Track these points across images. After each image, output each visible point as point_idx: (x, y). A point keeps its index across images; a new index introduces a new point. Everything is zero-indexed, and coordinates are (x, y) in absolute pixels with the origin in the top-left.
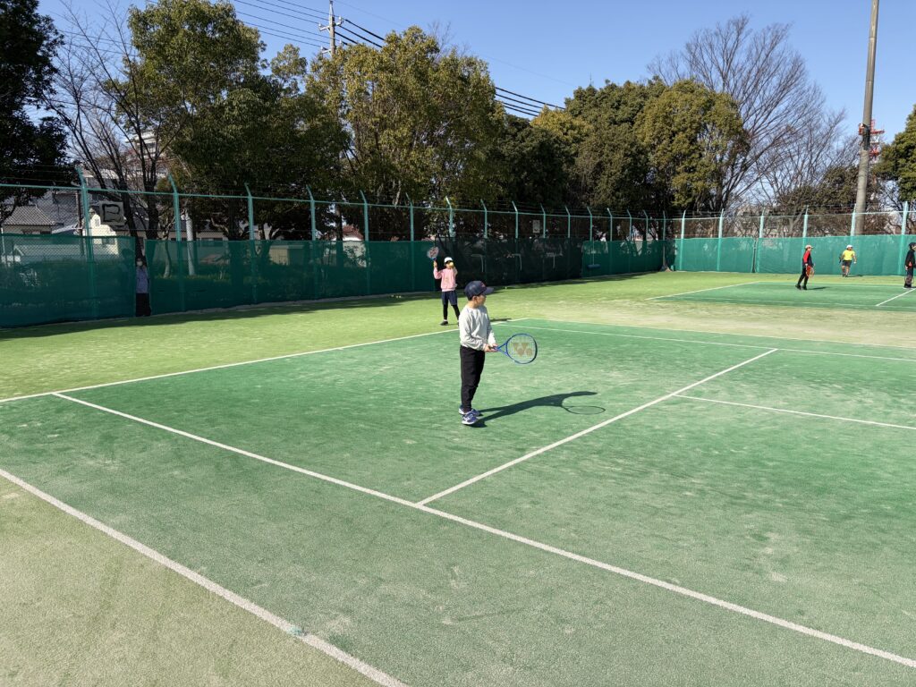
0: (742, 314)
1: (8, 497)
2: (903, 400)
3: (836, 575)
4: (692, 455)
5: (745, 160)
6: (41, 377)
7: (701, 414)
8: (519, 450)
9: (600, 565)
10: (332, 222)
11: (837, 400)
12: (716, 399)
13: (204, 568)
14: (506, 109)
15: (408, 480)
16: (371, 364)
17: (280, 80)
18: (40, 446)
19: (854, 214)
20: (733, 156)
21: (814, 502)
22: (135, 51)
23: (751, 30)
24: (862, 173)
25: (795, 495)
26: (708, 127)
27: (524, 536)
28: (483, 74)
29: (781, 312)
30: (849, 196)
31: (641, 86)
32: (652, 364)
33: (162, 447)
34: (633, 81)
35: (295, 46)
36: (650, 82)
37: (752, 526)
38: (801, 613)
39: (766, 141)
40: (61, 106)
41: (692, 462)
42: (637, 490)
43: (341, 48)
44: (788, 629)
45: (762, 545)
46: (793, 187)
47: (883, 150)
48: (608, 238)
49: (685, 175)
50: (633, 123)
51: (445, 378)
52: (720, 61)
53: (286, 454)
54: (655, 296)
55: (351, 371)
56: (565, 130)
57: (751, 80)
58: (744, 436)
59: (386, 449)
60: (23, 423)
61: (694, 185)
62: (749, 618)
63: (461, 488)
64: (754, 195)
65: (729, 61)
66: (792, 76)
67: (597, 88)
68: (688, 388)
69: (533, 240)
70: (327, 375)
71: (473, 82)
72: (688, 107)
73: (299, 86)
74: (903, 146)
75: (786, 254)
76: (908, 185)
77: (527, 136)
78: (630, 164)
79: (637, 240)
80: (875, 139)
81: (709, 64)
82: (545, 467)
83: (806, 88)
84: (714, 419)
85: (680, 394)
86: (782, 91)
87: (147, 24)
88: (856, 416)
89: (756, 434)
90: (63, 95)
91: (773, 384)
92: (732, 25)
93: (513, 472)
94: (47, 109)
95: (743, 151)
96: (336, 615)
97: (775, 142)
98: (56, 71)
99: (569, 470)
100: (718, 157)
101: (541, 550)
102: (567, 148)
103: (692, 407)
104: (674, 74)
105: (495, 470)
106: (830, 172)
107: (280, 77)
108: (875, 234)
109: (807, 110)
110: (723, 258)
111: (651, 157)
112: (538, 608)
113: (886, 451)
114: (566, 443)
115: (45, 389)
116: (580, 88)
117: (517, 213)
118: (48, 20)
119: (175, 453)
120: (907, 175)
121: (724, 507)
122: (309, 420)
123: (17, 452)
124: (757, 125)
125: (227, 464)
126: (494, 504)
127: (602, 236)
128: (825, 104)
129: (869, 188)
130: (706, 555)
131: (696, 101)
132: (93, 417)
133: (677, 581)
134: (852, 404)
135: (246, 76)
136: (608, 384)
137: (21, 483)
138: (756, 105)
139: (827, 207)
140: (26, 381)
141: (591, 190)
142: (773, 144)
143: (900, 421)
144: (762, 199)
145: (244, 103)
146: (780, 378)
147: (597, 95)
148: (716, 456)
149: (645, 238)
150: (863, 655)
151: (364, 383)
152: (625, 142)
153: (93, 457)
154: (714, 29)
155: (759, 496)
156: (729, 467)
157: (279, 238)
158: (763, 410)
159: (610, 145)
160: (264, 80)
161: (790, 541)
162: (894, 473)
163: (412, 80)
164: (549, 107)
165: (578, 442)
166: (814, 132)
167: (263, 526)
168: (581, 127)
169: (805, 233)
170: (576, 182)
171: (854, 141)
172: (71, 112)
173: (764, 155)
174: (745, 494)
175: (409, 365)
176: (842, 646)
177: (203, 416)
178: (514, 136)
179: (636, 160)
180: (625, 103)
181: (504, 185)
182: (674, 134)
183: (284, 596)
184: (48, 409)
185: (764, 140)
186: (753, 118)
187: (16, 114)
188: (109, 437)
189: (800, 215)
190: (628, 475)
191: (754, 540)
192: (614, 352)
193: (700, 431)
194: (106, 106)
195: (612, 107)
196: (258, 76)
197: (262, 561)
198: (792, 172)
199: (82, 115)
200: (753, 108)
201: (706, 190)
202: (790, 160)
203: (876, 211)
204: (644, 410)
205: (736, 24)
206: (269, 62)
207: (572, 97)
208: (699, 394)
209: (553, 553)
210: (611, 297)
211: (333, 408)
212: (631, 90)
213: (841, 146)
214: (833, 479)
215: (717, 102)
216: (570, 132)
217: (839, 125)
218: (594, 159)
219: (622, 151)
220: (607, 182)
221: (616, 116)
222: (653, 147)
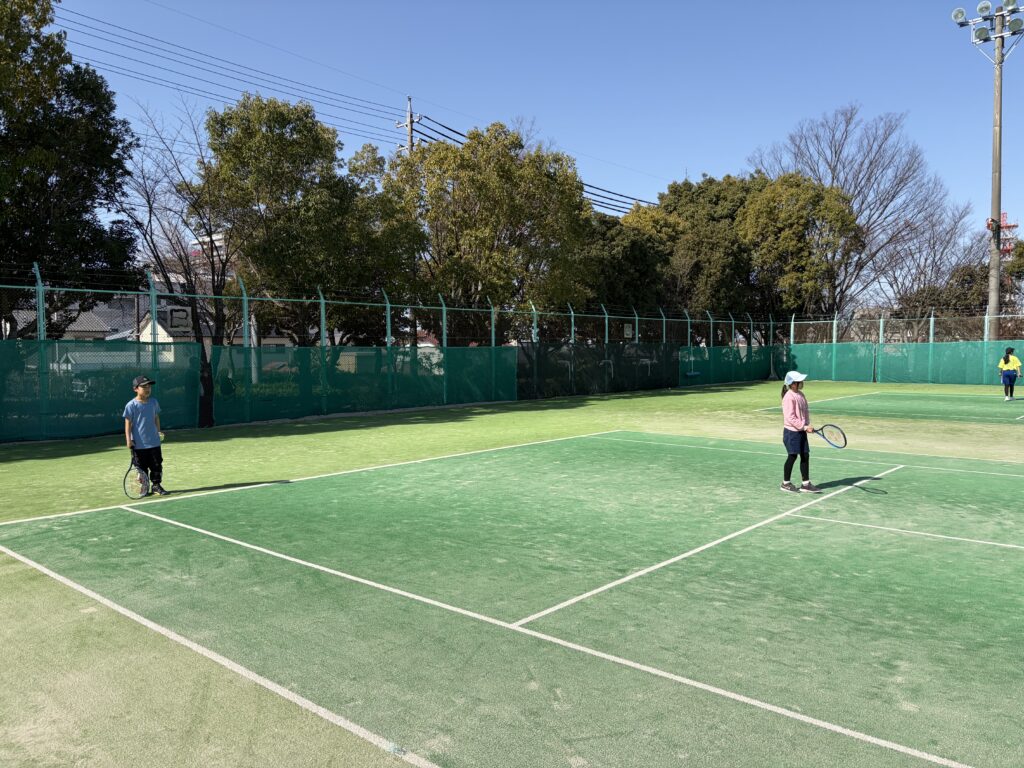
0: (861, 427)
1: (86, 611)
3: (973, 705)
4: (811, 578)
5: (860, 258)
6: (107, 490)
7: (818, 535)
8: (620, 571)
10: (406, 327)
11: (973, 522)
12: (836, 519)
13: (294, 685)
14: (594, 206)
15: (501, 600)
16: (453, 478)
17: (356, 180)
18: (114, 560)
19: (986, 317)
20: (846, 254)
21: (948, 629)
22: (211, 153)
23: (861, 121)
24: (993, 273)
25: (927, 622)
26: (818, 223)
27: (630, 659)
28: (569, 171)
30: (981, 298)
31: (743, 180)
32: (761, 481)
33: (238, 563)
34: (733, 174)
35: (374, 145)
36: (752, 176)
37: (879, 654)
39: (883, 238)
40: (132, 209)
41: (810, 585)
42: (749, 614)
43: (419, 145)
44: (920, 758)
45: (890, 674)
46: (916, 287)
47: (1016, 246)
48: (708, 344)
49: (794, 275)
50: (733, 219)
51: (534, 493)
52: (828, 153)
53: (370, 571)
54: (763, 407)
55: (432, 485)
56: (658, 227)
57: (863, 173)
58: (868, 559)
59: (475, 568)
60: (92, 537)
61: (804, 285)
63: (559, 610)
64: (871, 296)
65: (837, 153)
66: (909, 169)
67: (694, 183)
68: (803, 506)
69: (624, 345)
70: (407, 489)
71: (560, 179)
72: (794, 201)
75: (911, 361)
77: (618, 234)
78: (731, 264)
79: (740, 345)
80: (1005, 234)
81: (816, 156)
82: (650, 589)
83: (926, 180)
84: (832, 539)
85: (795, 513)
86: (898, 184)
87: (225, 126)
88: (994, 538)
89: (881, 557)
90: (134, 198)
91: (899, 504)
92: (839, 115)
93: (615, 594)
94: (118, 212)
95: (857, 249)
96: (435, 734)
97: (893, 239)
98: (129, 173)
99: (674, 593)
100: (830, 256)
101: (648, 673)
102: (661, 248)
103: (809, 527)
104: (777, 167)
105: (595, 592)
106: (956, 271)
107: (357, 176)
108: (1013, 339)
109: (929, 204)
110: (838, 365)
111: (755, 255)
112: (649, 731)
114: (671, 564)
115: (113, 502)
116: (675, 183)
117: (607, 317)
118: (125, 123)
119: (254, 569)
121: (848, 633)
122: (392, 536)
123: (90, 566)
124: (872, 221)
125: (309, 581)
126: (596, 625)
127: (701, 342)
128: (948, 197)
129: (1002, 288)
130: (829, 683)
131: (803, 196)
132: (165, 531)
134: (990, 526)
135: (323, 177)
136: (714, 501)
137: (97, 597)
138: (869, 199)
139: (956, 310)
140: (92, 494)
141: (689, 291)
142: (890, 241)
144: (881, 300)
145: (321, 204)
146: (908, 498)
147: (693, 190)
148: (838, 579)
149: (749, 344)
151: (447, 498)
152: (725, 240)
153: (170, 572)
154: (820, 120)
155: (887, 623)
156: (851, 591)
157: (350, 344)
158: (890, 532)
159: (709, 243)
160: (341, 180)
161: (922, 670)
163: (494, 177)
164: (641, 203)
165: (684, 562)
166: (937, 228)
167: (352, 644)
168: (676, 224)
169: (931, 338)
170: (671, 283)
171: (983, 237)
172: (142, 215)
173: (880, 253)
174: (871, 620)
175: (494, 479)
177: (278, 532)
178: (604, 234)
179: (738, 259)
180: (725, 199)
181: (592, 287)
182: (781, 230)
183: (380, 715)
184: (117, 523)
185: (881, 237)
186: (867, 213)
187: (87, 217)
188: (182, 553)
189: (924, 319)
190: (739, 598)
191: (882, 668)
192: (720, 468)
193: (818, 552)
194: (178, 209)
195: (710, 202)
196: (335, 177)
197: (354, 679)
198: (914, 271)
199: (153, 218)
200: (866, 202)
201: (818, 291)
202: (910, 258)
203: (1012, 313)
204: (755, 530)
205: (844, 114)
206: (346, 161)
207: (666, 192)
208: (816, 513)
209: (661, 677)
210: (713, 408)
211: (416, 524)
212: (731, 184)
213: (968, 243)
214: (970, 605)
215: (827, 196)
216: (664, 229)
217: (965, 220)
218: (691, 258)
219: (722, 250)
220: (706, 283)
221: (715, 212)
222: (756, 245)
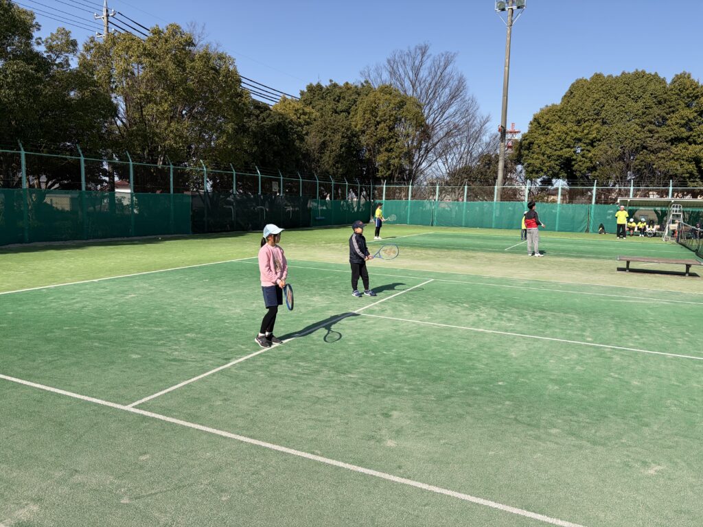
2: (505, 314)
3: (430, 439)
4: (355, 357)
5: (427, 146)
7: (368, 327)
8: (225, 359)
9: (263, 444)
10: (105, 176)
11: (463, 315)
12: (383, 315)
14: (252, 95)
16: (119, 293)
17: (53, 56)
19: (496, 187)
20: (419, 142)
21: (430, 387)
23: (431, 55)
24: (501, 158)
25: (419, 383)
26: (402, 120)
28: (231, 67)
29: (443, 253)
30: (494, 174)
31: (356, 87)
32: (345, 291)
34: (351, 82)
35: (68, 29)
36: (362, 84)
38: (400, 467)
39: (441, 134)
41: (354, 362)
42: (307, 385)
45: (386, 421)
46: (458, 166)
47: (514, 144)
48: (331, 198)
49: (386, 154)
50: (349, 113)
51: (180, 304)
52: (411, 74)
55: (99, 299)
56: (298, 115)
57: (431, 90)
58: (395, 342)
59: (113, 363)
61: (392, 162)
62: (363, 475)
64: (433, 171)
65: (417, 75)
66: (458, 89)
67: (324, 85)
68: (366, 308)
70: (77, 302)
71: (222, 72)
72: (388, 104)
73: (70, 62)
74: (527, 142)
75: (454, 213)
76: (530, 169)
77: (268, 117)
78: (346, 144)
80: (508, 136)
81: (403, 76)
82: (243, 371)
83: (467, 98)
84: (377, 330)
86: (452, 99)
88: (473, 325)
89: (403, 340)
91: (424, 304)
92: (418, 50)
93: (215, 377)
95: (426, 139)
96: (26, 504)
97: (448, 134)
99: (261, 373)
100: (410, 142)
102: (299, 129)
103: (364, 321)
104: (379, 80)
106: (482, 157)
107: (53, 53)
108: (510, 201)
109: (466, 112)
110: (412, 215)
111: (362, 139)
112: (206, 482)
113: (485, 349)
116: (311, 84)
117: (260, 175)
120: (529, 161)
121: (368, 394)
122: (49, 341)
124: (435, 123)
128: (479, 110)
129: (506, 169)
130: (345, 431)
131: (393, 101)
133: (319, 452)
134: (472, 318)
136: (309, 306)
138: (434, 107)
139: (481, 182)
141: (318, 161)
142: (445, 136)
143: (499, 329)
144: (439, 174)
145: (18, 72)
146: (430, 300)
147: (324, 90)
148: (372, 357)
150: (434, 494)
151: (108, 309)
152: (343, 127)
154: (406, 51)
155: (394, 385)
156: (378, 365)
158: (414, 323)
159: (332, 129)
160: (38, 54)
161: (406, 416)
162: (487, 365)
163: (171, 66)
164: (287, 97)
166: (471, 129)
168: (310, 113)
169: (465, 199)
170: (307, 155)
171: (496, 137)
173: (439, 143)
174: (385, 384)
175: (152, 294)
176: (421, 489)
178: (257, 116)
179: (350, 140)
180: (344, 98)
182: (378, 123)
186: (432, 116)
189: (462, 186)
190: (304, 374)
191: (382, 418)
192: (320, 282)
193: (365, 339)
195: (334, 100)
198: (457, 156)
200: (432, 109)
201: (401, 166)
202: (456, 147)
203: (511, 185)
205: (421, 49)
206: (43, 40)
207: (306, 91)
208: (371, 312)
210: (328, 242)
211: (75, 330)
212: (348, 89)
213: (488, 140)
214: (447, 370)
215: (408, 102)
216: (302, 116)
217: (486, 125)
218: (320, 138)
219: (340, 134)
220: (330, 156)
221: (337, 107)
222: (363, 132)
